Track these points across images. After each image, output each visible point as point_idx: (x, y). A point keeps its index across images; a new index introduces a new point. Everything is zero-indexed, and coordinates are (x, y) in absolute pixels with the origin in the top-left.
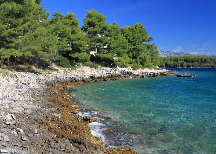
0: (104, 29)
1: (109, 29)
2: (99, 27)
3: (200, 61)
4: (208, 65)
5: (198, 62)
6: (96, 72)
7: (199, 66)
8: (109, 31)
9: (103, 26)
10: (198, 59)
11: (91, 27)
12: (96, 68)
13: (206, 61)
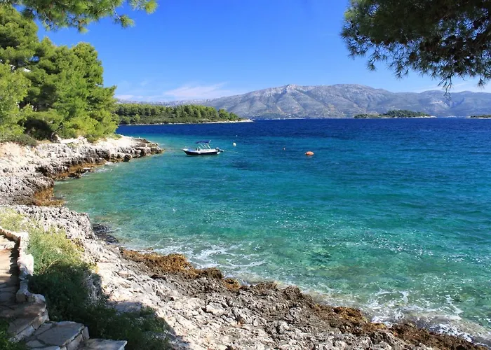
0: (40, 53)
1: (50, 53)
2: (28, 48)
3: (144, 112)
4: (158, 121)
5: (141, 114)
6: (34, 156)
7: (143, 122)
8: (53, 60)
9: (37, 45)
10: (140, 109)
11: (8, 48)
12: (33, 145)
13: (153, 113)
